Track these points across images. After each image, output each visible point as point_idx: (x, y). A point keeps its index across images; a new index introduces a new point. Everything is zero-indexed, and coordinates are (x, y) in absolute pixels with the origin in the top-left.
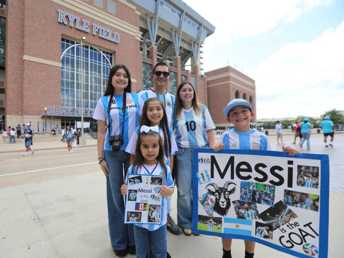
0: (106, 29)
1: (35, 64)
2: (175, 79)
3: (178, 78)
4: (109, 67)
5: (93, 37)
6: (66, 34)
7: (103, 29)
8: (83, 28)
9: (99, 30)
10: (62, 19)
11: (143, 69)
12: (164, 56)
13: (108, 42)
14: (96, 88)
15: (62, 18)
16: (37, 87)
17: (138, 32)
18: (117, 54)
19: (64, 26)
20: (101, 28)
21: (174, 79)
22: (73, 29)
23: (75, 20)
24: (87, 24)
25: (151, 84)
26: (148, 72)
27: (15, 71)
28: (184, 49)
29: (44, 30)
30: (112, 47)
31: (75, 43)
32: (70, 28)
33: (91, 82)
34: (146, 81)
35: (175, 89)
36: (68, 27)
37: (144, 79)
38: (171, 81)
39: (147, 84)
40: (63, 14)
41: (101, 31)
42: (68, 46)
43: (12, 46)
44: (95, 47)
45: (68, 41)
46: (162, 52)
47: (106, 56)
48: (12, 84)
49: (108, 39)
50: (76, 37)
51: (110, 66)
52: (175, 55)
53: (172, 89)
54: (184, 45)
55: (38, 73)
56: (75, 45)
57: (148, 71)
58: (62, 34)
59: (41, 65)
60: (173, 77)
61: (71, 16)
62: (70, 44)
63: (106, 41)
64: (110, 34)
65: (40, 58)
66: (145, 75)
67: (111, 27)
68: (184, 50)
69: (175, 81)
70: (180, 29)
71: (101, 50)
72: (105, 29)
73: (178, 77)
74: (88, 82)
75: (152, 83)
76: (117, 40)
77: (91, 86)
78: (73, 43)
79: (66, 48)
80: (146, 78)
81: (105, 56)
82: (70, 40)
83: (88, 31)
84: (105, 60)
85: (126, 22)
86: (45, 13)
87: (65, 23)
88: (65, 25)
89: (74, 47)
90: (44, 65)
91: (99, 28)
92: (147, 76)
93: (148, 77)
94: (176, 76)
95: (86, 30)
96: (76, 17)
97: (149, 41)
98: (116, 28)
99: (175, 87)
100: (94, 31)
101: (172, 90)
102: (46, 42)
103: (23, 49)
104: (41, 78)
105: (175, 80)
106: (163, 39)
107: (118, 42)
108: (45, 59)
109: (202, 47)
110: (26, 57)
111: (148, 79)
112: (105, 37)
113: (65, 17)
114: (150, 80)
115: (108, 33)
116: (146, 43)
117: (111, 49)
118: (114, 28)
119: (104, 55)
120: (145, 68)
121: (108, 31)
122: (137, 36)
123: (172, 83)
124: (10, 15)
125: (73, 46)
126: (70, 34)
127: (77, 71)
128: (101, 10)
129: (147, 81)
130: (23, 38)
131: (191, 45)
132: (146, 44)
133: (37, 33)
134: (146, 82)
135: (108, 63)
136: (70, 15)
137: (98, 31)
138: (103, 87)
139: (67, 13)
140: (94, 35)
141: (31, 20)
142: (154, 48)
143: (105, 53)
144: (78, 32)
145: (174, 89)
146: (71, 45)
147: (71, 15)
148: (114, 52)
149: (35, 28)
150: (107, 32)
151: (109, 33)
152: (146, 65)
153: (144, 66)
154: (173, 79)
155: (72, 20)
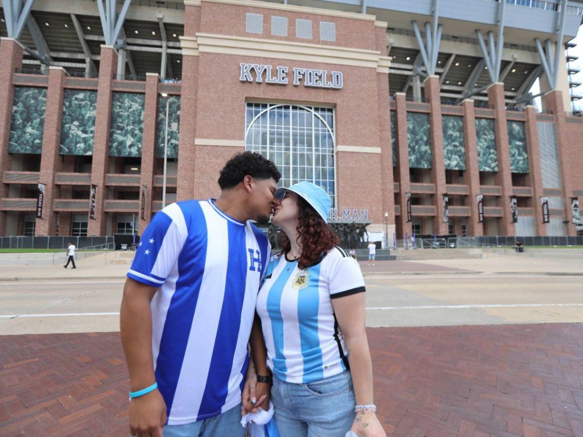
0: (316, 71)
1: (209, 148)
2: (491, 132)
3: (498, 131)
4: (327, 133)
5: (295, 89)
6: (251, 96)
7: (312, 72)
8: (277, 79)
9: (304, 75)
10: (246, 76)
11: (409, 125)
12: (466, 91)
13: (322, 91)
14: (302, 173)
15: (246, 74)
16: (210, 181)
17: (380, 59)
18: (338, 108)
19: (249, 85)
20: (307, 71)
21: (487, 133)
22: (262, 86)
23: (265, 70)
24: (283, 72)
25: (429, 151)
26: (422, 130)
27: (186, 163)
28: (516, 63)
29: (221, 98)
30: (329, 98)
31: (268, 106)
32: (258, 85)
33: (295, 163)
34: (417, 147)
35: (493, 153)
36: (255, 85)
37: (412, 145)
38: (481, 139)
39: (420, 152)
40: (246, 68)
41: (307, 77)
42: (257, 113)
43: (184, 130)
44: (301, 104)
45: (257, 105)
46: (460, 83)
47: (321, 115)
48: (182, 180)
49: (321, 85)
50: (266, 97)
51: (328, 131)
52: (489, 81)
53: (484, 154)
54: (515, 56)
55: (212, 160)
56: (269, 109)
57: (421, 128)
58: (246, 97)
59: (216, 149)
60: (486, 129)
61: (258, 68)
62: (261, 109)
63: (317, 90)
64: (324, 78)
65: (215, 139)
66: (413, 136)
67: (327, 64)
68: (517, 65)
69: (490, 136)
70: (499, 24)
71: (311, 108)
72: (314, 70)
73: (498, 127)
74: (289, 165)
75: (430, 149)
76: (338, 84)
77: (295, 170)
78: (265, 106)
79: (255, 117)
80: (417, 142)
81: (319, 116)
82: (260, 103)
83: (286, 81)
84: (320, 121)
85: (355, 48)
86: (223, 74)
87: (249, 80)
88: (250, 83)
89: (267, 112)
90: (220, 148)
91: (303, 73)
92: (418, 137)
93: (421, 139)
94: (494, 126)
95: (282, 82)
96: (266, 67)
97: (423, 68)
98: (335, 65)
99: (492, 151)
100: (295, 79)
101: (485, 158)
102: (223, 115)
103: (195, 130)
104: (216, 168)
105: (490, 134)
106: (457, 56)
107: (341, 85)
108: (221, 138)
109: (573, 46)
110: (198, 141)
111: (420, 142)
112: (315, 85)
113: (250, 71)
114: (426, 145)
115: (320, 77)
116: (418, 74)
117: (327, 101)
118: (332, 64)
119: (316, 114)
120: (413, 123)
121: (320, 72)
122: (379, 66)
123: (482, 143)
124: (184, 90)
125: (265, 111)
126: (258, 93)
127: (271, 148)
128: (308, 41)
129: (420, 146)
130: (196, 117)
131: (535, 50)
132: (418, 78)
133: (212, 105)
134: (417, 150)
135: (326, 126)
136: (256, 66)
137: (301, 77)
138: (316, 168)
139: (252, 65)
140: (296, 86)
141: (205, 90)
142: (432, 81)
143: (320, 111)
144: (271, 88)
145: (490, 154)
146: (262, 111)
147: (258, 65)
148: (335, 105)
149: (209, 98)
150: (318, 74)
151: (323, 76)
152: (416, 115)
153: (412, 119)
154: (485, 134)
155: (260, 73)
